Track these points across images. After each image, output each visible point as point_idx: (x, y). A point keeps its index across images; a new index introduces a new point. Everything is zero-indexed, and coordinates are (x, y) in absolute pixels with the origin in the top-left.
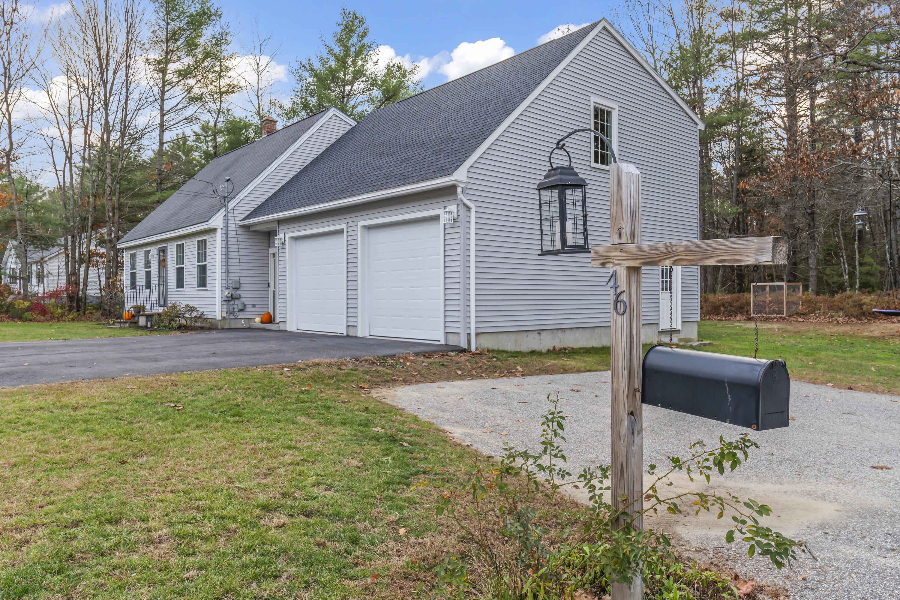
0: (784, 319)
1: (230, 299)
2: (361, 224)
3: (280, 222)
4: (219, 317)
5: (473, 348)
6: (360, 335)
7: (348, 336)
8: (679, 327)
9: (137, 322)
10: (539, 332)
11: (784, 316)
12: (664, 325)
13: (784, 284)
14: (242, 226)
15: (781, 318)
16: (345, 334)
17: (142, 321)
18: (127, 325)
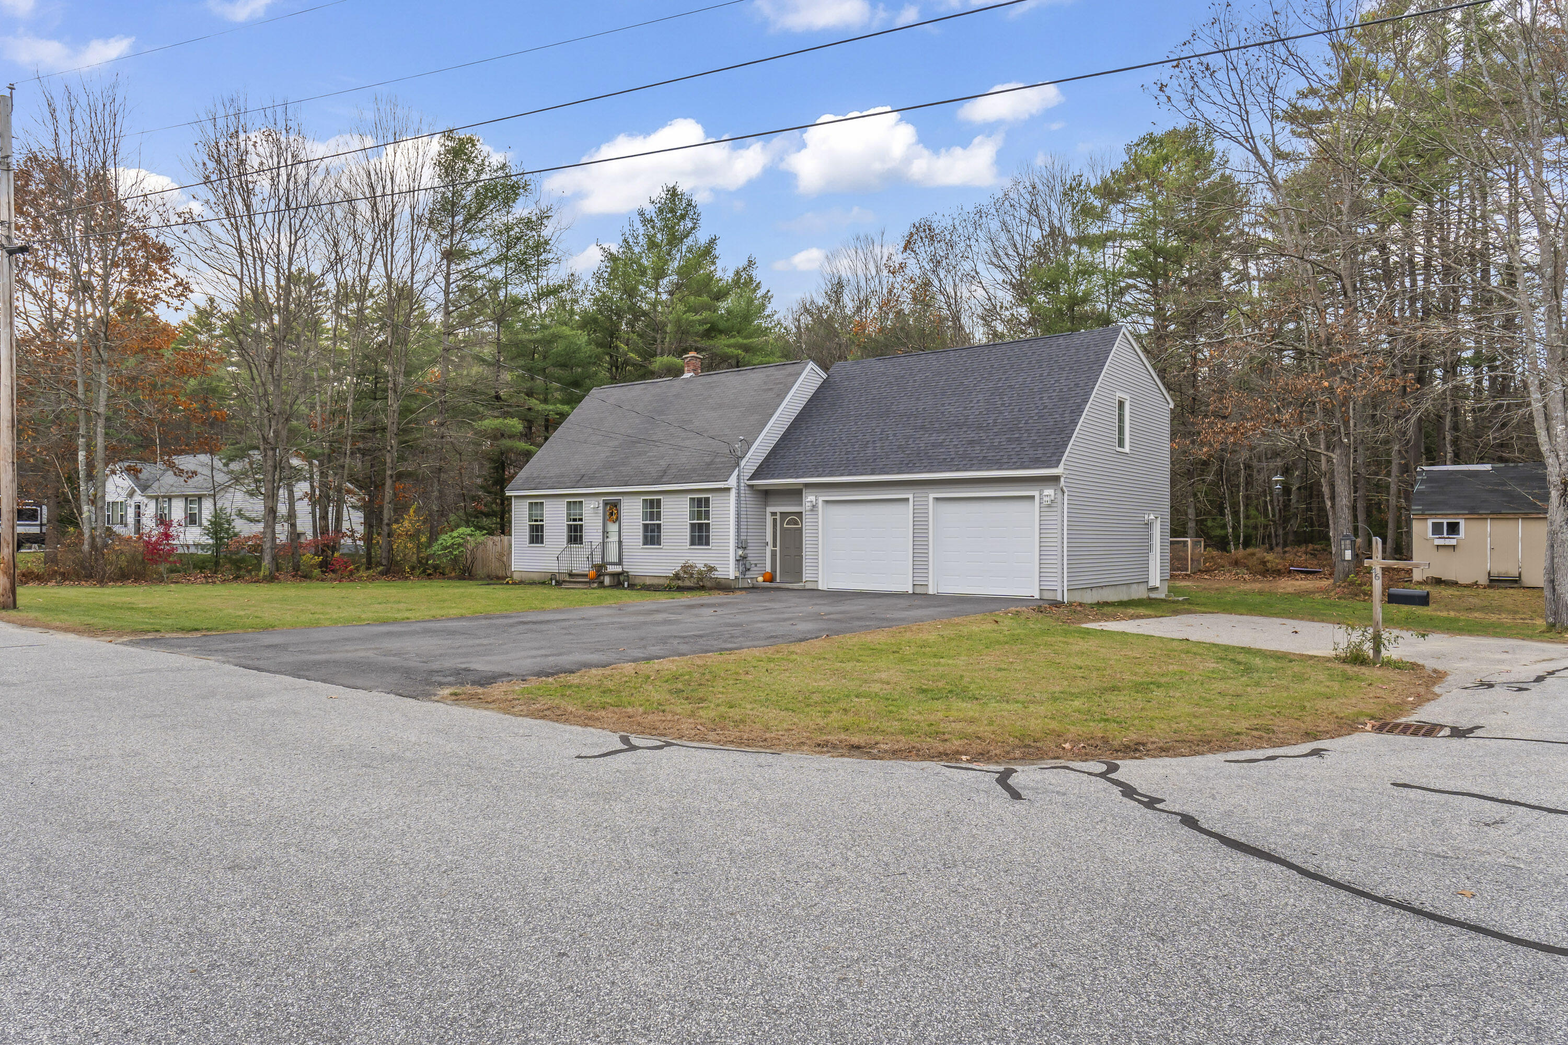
0: (1189, 576)
1: (742, 560)
2: (932, 496)
3: (807, 485)
4: (732, 577)
5: (1066, 600)
6: (931, 592)
7: (914, 593)
8: (1158, 585)
9: (602, 582)
10: (1091, 588)
11: (1189, 573)
12: (1151, 584)
13: (1189, 539)
14: (749, 486)
15: (1186, 575)
16: (911, 592)
17: (607, 580)
18: (596, 585)
